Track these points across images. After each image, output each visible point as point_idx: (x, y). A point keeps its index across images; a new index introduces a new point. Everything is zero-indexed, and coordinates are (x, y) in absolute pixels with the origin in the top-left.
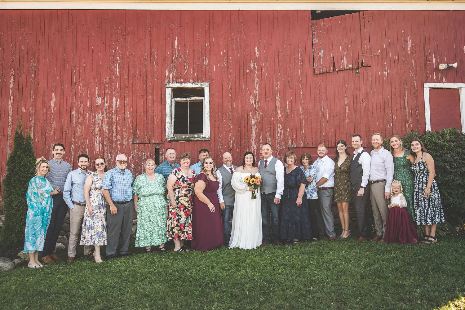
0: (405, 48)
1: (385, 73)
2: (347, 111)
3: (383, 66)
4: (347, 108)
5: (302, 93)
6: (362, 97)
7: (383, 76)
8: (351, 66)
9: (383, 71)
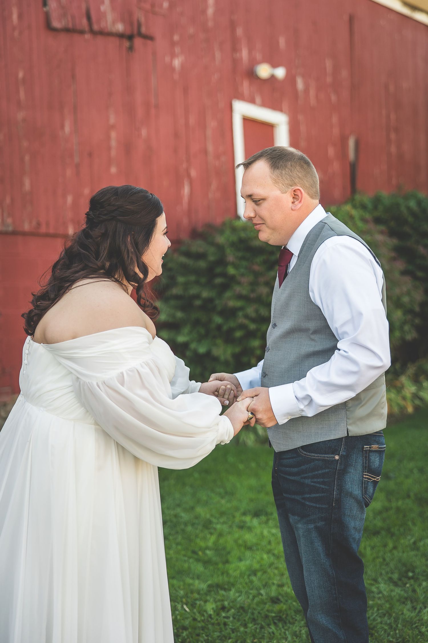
0: (204, 11)
1: (177, 63)
2: (113, 143)
3: (173, 44)
4: (113, 134)
5: (21, 75)
6: (140, 112)
7: (173, 69)
8: (120, 27)
9: (173, 56)
